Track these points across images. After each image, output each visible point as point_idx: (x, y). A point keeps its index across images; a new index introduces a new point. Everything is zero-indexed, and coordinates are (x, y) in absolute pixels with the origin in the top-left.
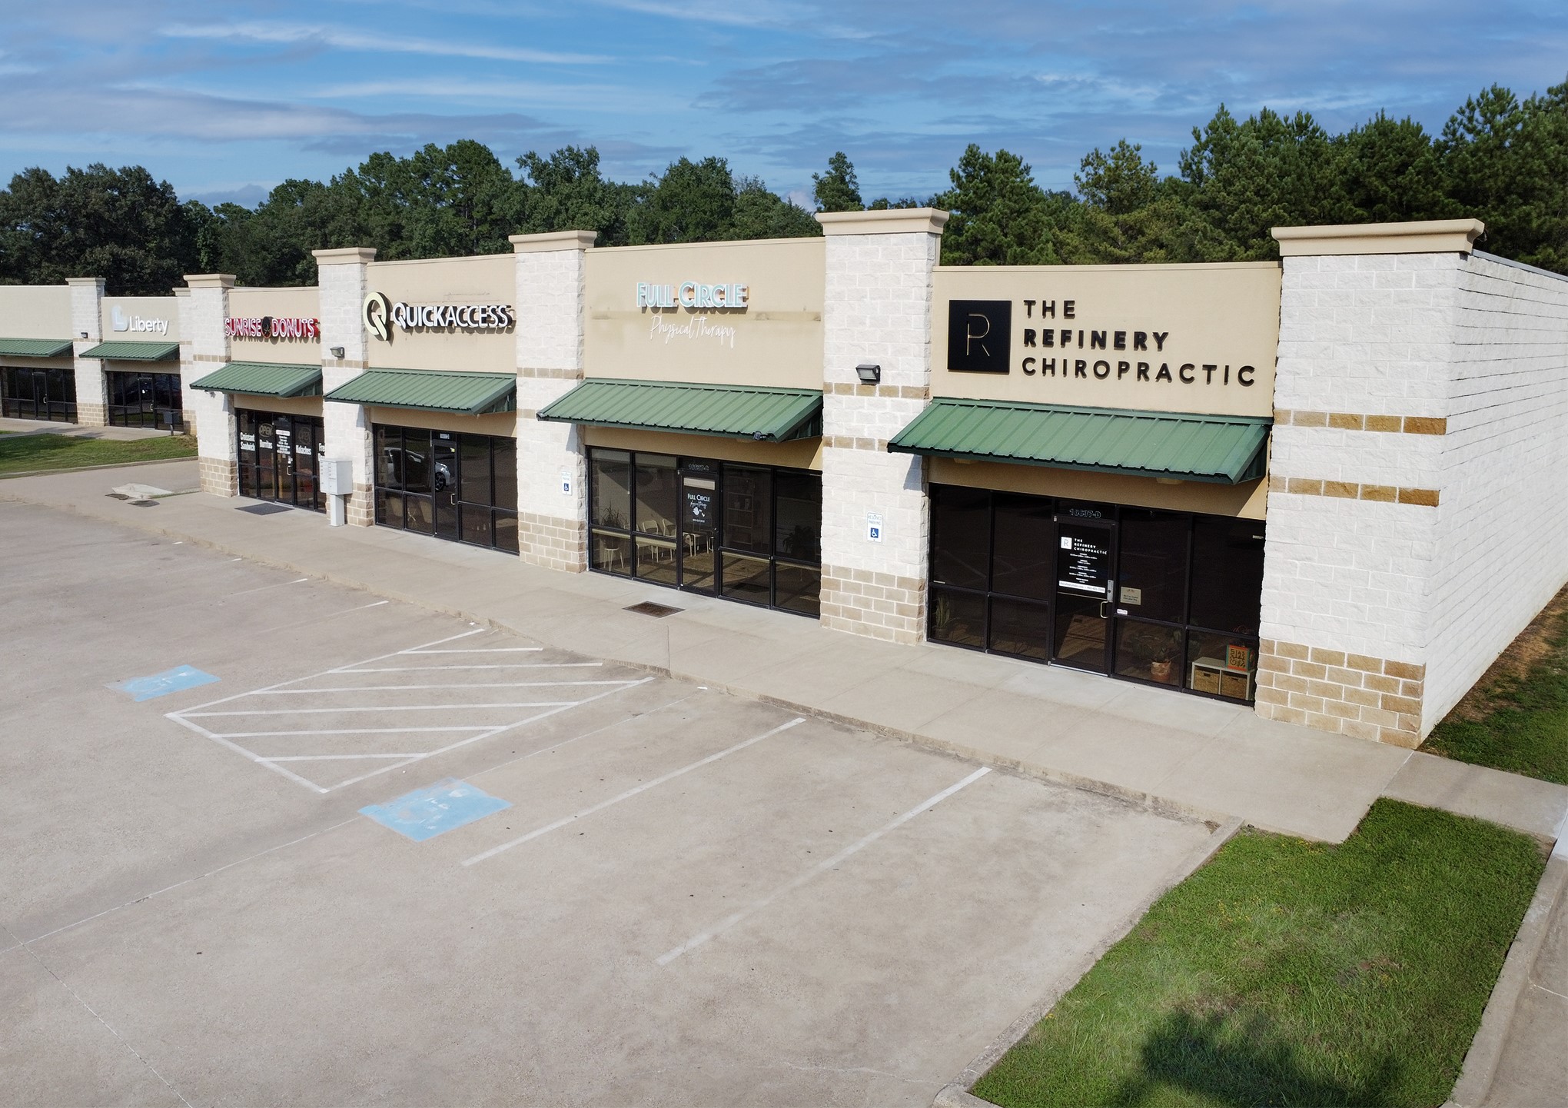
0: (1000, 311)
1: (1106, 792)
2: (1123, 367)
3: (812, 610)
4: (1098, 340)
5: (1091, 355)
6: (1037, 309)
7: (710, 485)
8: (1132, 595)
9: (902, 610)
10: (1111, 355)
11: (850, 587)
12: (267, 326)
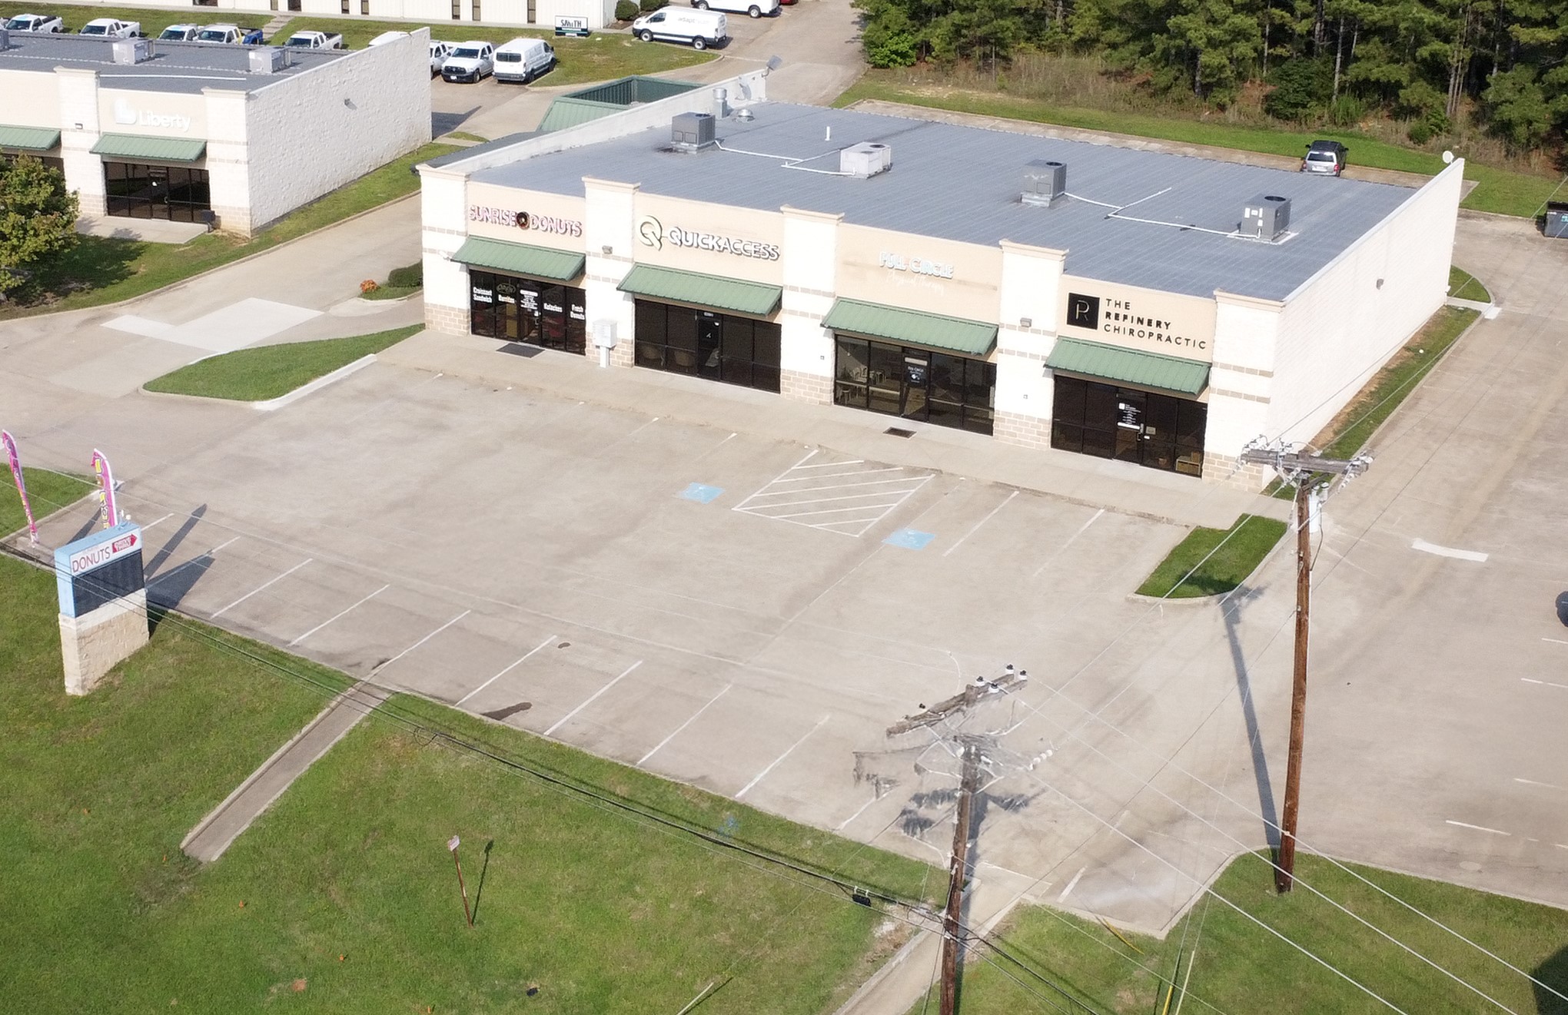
0: (1094, 302)
1: (1150, 517)
2: (1151, 334)
3: (986, 428)
4: (1140, 321)
5: (1137, 327)
6: (1112, 303)
7: (925, 363)
8: (1151, 430)
9: (1039, 434)
10: (1145, 327)
11: (1009, 421)
12: (522, 219)
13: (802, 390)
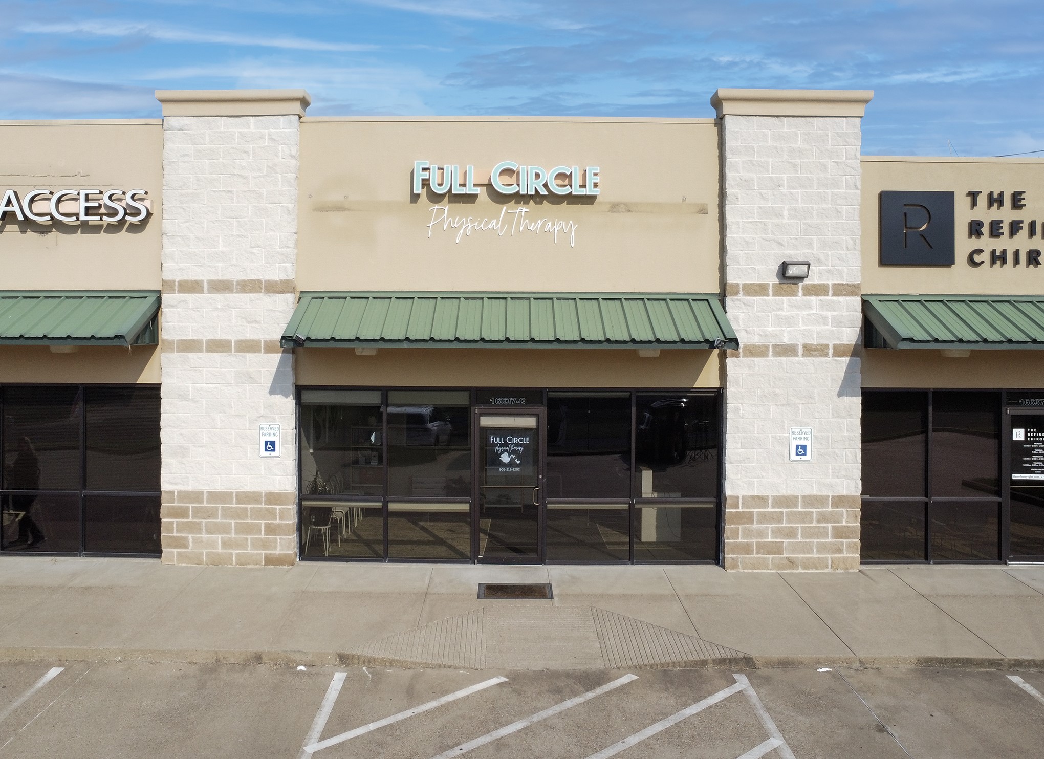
6: (982, 200)
7: (530, 422)
9: (840, 533)
11: (764, 518)
13: (219, 538)
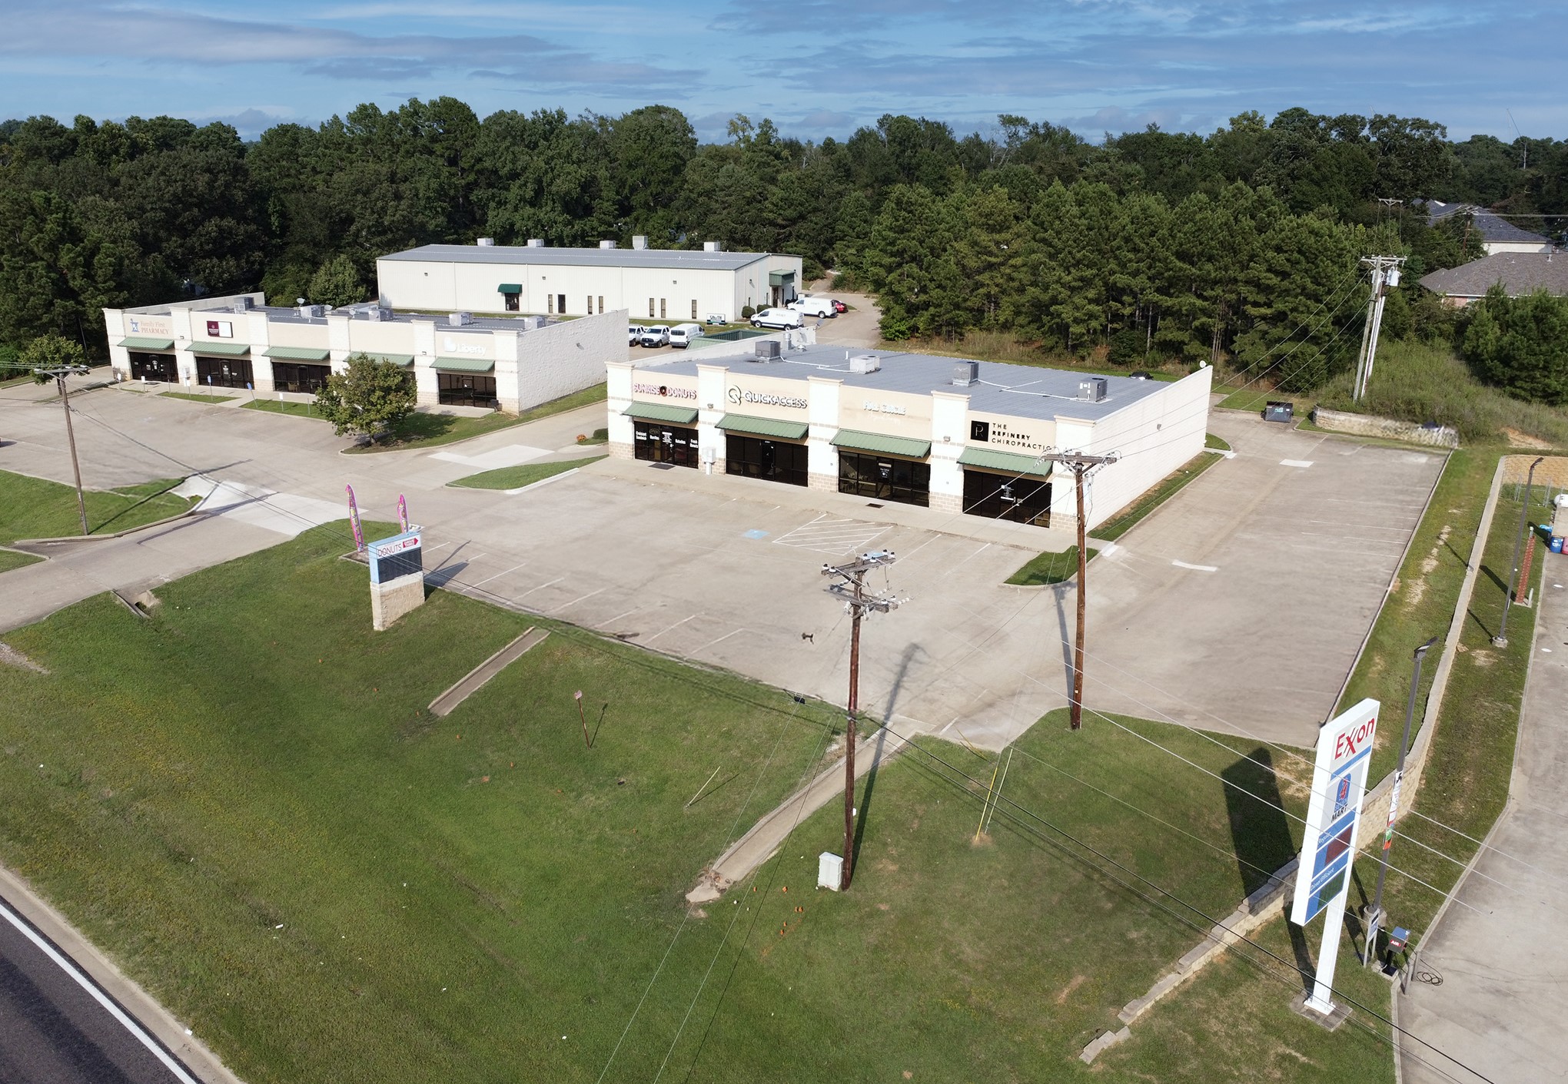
0: (986, 425)
1: (1017, 547)
2: (1019, 443)
3: (926, 504)
4: (1013, 435)
5: (1011, 439)
6: (996, 426)
7: (890, 466)
8: (1020, 500)
9: (956, 505)
10: (1015, 439)
11: (938, 497)
12: (663, 390)
13: (820, 484)
